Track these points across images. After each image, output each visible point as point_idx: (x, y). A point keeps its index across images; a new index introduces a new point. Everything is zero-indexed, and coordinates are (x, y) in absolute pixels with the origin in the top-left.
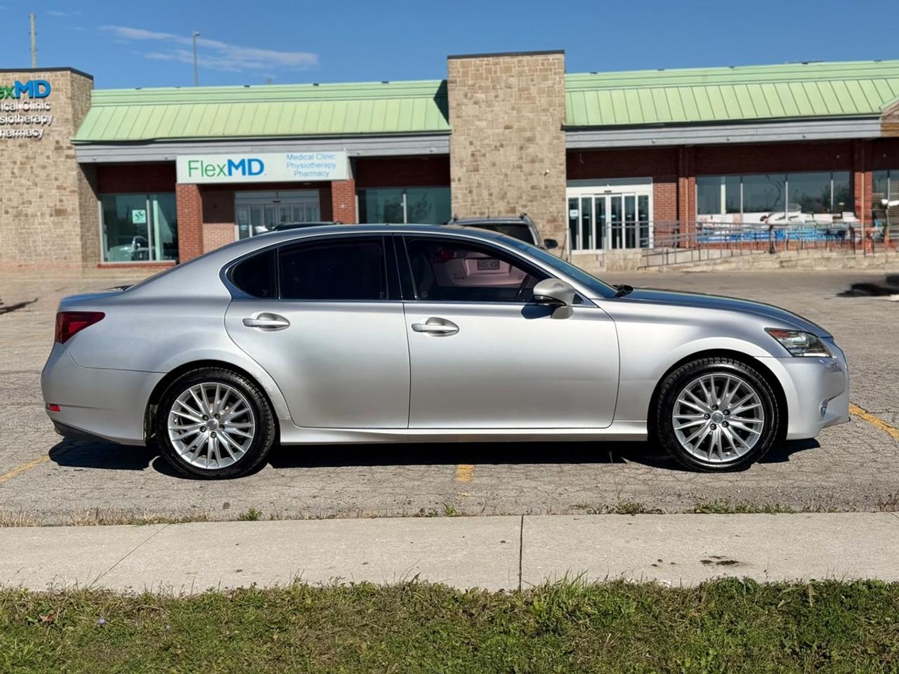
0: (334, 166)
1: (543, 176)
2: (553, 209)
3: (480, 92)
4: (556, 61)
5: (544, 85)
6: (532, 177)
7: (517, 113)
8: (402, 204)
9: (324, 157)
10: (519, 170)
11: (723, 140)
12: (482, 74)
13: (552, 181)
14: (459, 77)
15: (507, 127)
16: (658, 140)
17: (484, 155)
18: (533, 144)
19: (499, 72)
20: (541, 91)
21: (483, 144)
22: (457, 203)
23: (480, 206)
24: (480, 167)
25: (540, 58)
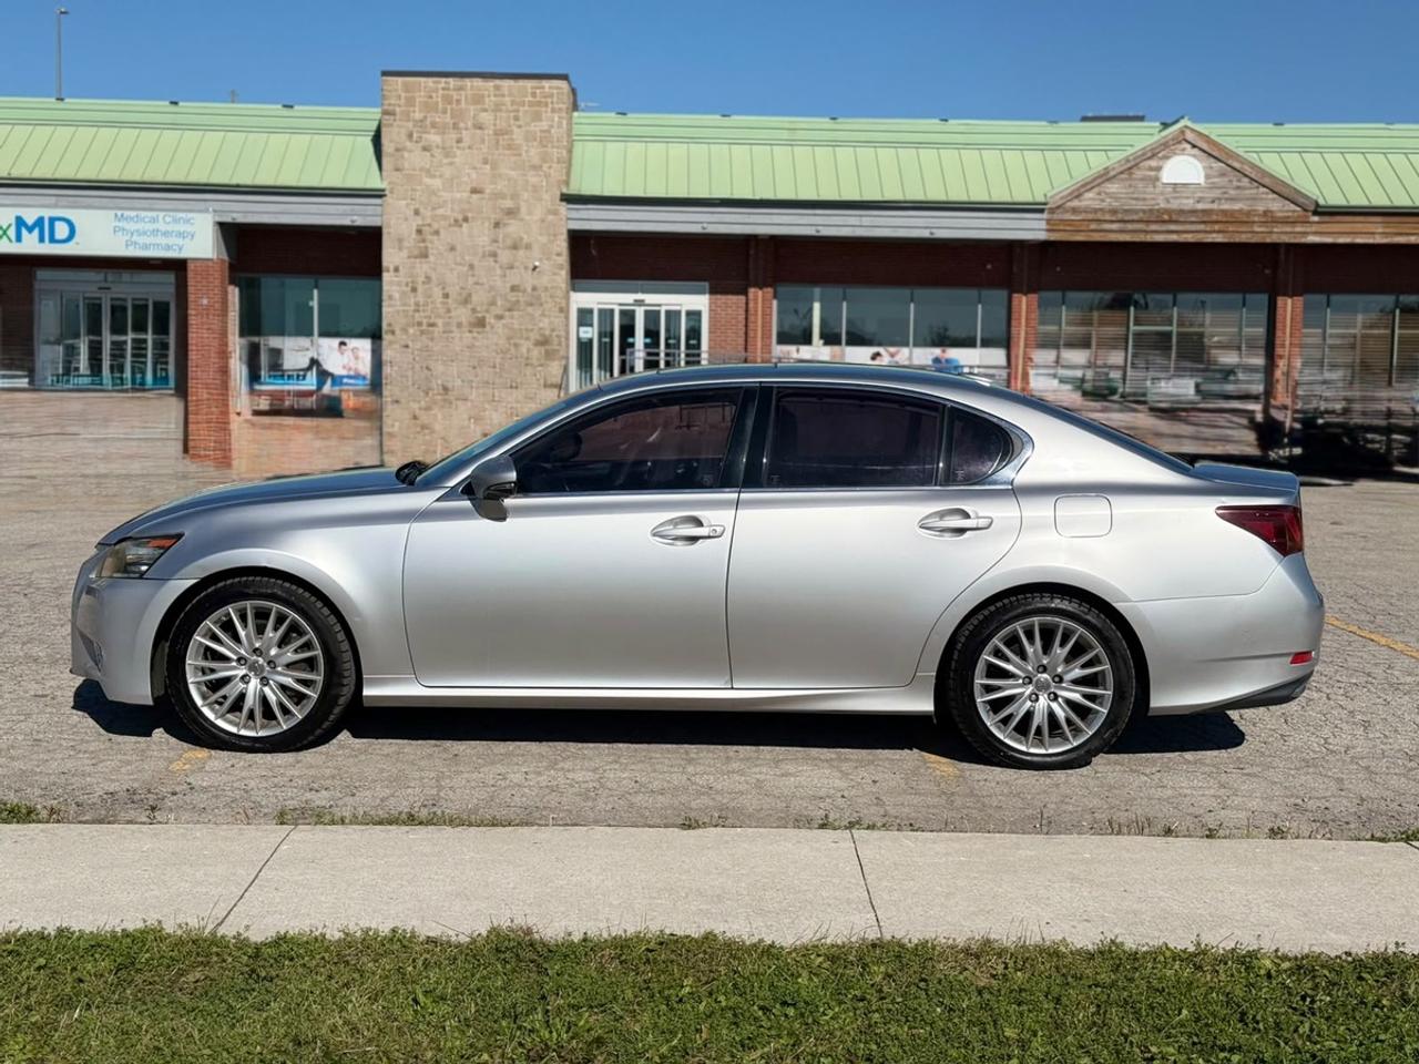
0: (193, 236)
1: (530, 272)
2: (545, 323)
3: (433, 131)
4: (555, 91)
5: (536, 127)
6: (513, 271)
7: (492, 169)
8: (311, 304)
9: (176, 221)
10: (492, 259)
11: (810, 231)
12: (437, 102)
13: (545, 280)
14: (399, 106)
15: (474, 191)
16: (710, 225)
17: (437, 233)
18: (515, 219)
19: (463, 102)
20: (529, 137)
21: (436, 216)
22: (390, 306)
23: (428, 313)
24: (430, 251)
25: (529, 84)
